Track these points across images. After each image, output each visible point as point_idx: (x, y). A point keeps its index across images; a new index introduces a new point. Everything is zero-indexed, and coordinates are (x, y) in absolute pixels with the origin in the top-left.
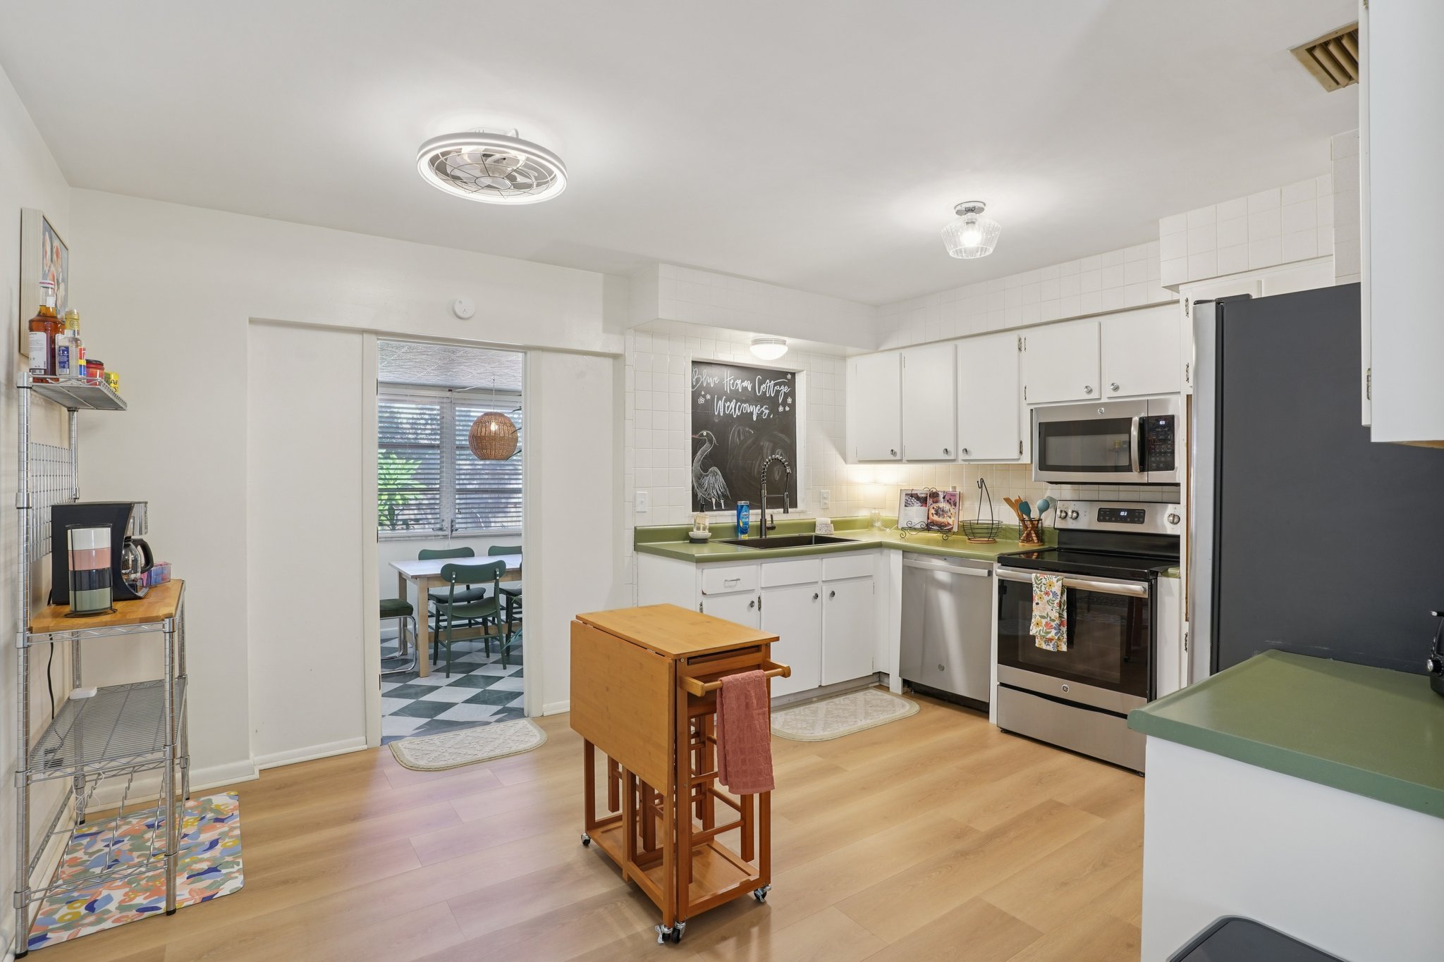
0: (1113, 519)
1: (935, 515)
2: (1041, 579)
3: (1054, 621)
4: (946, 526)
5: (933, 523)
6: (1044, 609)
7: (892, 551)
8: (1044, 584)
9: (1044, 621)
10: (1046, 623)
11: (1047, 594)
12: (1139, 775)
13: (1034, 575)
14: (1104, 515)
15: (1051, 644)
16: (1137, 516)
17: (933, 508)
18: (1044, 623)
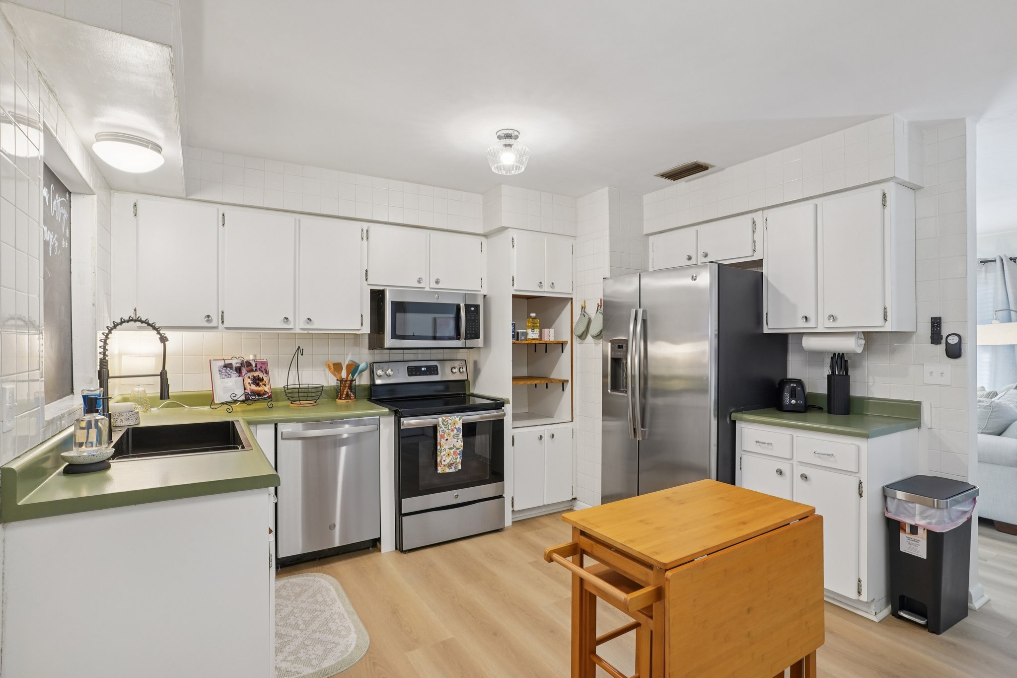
0: (418, 373)
1: (252, 385)
2: (448, 420)
3: (459, 449)
4: (264, 394)
5: (255, 393)
6: (452, 442)
7: (259, 426)
8: (450, 424)
9: (452, 451)
10: (454, 452)
11: (452, 430)
12: (500, 531)
13: (440, 419)
14: (413, 371)
15: (453, 467)
16: (433, 370)
17: (249, 378)
18: (452, 453)
